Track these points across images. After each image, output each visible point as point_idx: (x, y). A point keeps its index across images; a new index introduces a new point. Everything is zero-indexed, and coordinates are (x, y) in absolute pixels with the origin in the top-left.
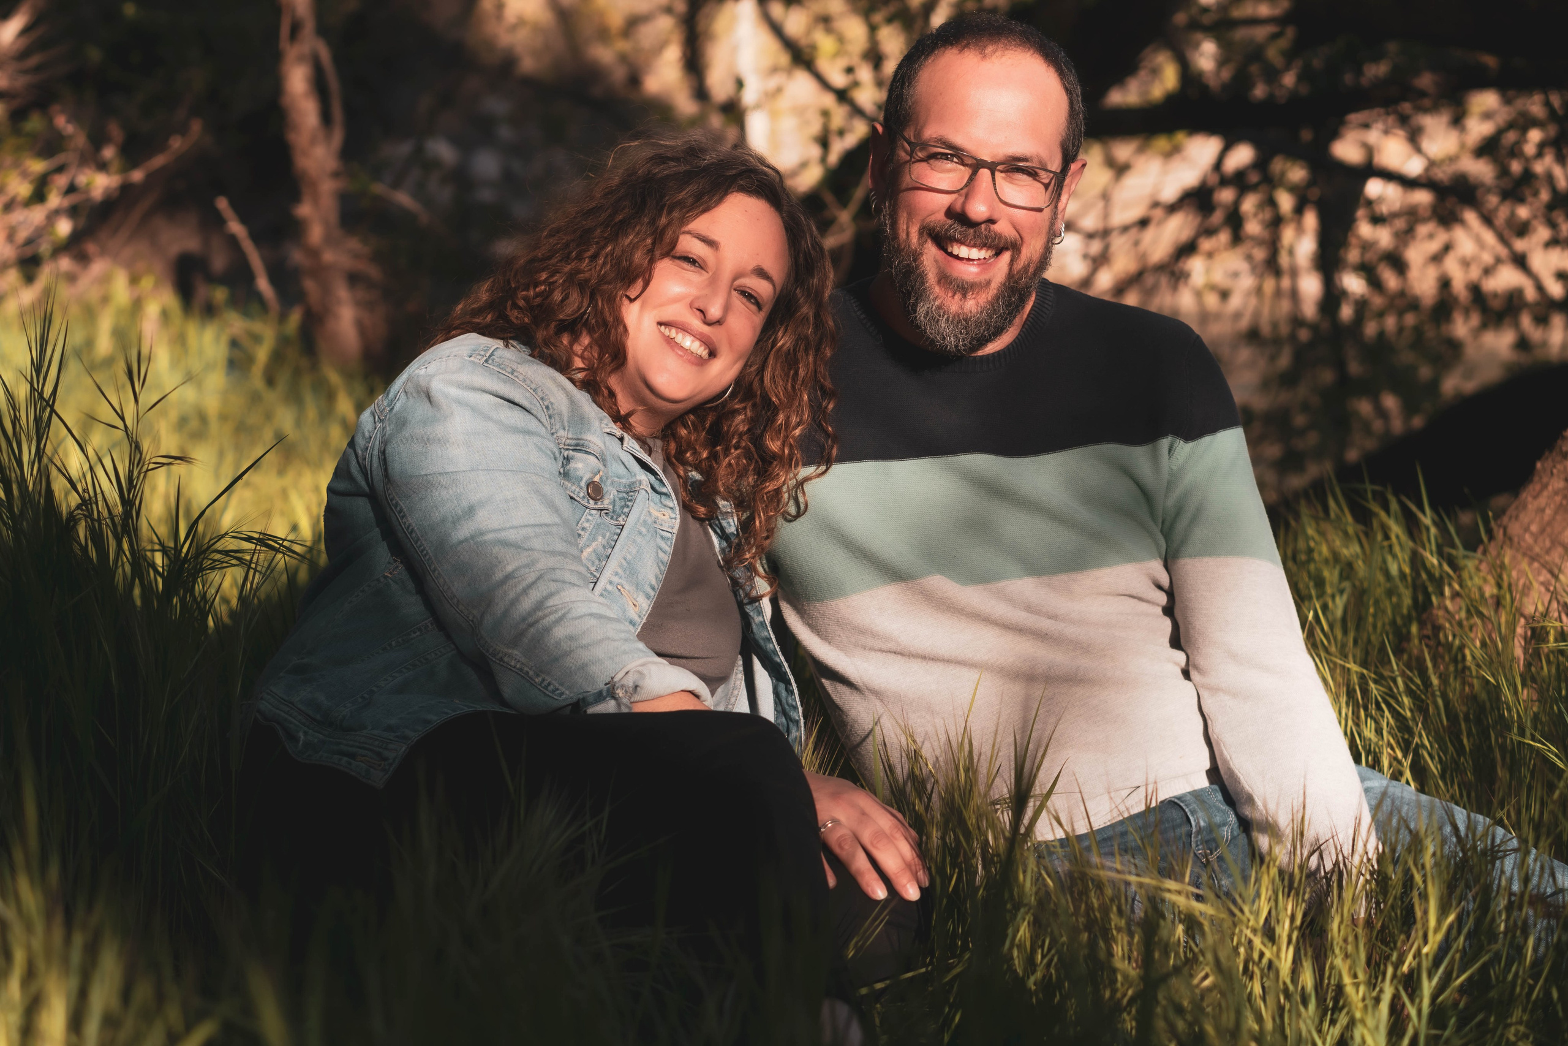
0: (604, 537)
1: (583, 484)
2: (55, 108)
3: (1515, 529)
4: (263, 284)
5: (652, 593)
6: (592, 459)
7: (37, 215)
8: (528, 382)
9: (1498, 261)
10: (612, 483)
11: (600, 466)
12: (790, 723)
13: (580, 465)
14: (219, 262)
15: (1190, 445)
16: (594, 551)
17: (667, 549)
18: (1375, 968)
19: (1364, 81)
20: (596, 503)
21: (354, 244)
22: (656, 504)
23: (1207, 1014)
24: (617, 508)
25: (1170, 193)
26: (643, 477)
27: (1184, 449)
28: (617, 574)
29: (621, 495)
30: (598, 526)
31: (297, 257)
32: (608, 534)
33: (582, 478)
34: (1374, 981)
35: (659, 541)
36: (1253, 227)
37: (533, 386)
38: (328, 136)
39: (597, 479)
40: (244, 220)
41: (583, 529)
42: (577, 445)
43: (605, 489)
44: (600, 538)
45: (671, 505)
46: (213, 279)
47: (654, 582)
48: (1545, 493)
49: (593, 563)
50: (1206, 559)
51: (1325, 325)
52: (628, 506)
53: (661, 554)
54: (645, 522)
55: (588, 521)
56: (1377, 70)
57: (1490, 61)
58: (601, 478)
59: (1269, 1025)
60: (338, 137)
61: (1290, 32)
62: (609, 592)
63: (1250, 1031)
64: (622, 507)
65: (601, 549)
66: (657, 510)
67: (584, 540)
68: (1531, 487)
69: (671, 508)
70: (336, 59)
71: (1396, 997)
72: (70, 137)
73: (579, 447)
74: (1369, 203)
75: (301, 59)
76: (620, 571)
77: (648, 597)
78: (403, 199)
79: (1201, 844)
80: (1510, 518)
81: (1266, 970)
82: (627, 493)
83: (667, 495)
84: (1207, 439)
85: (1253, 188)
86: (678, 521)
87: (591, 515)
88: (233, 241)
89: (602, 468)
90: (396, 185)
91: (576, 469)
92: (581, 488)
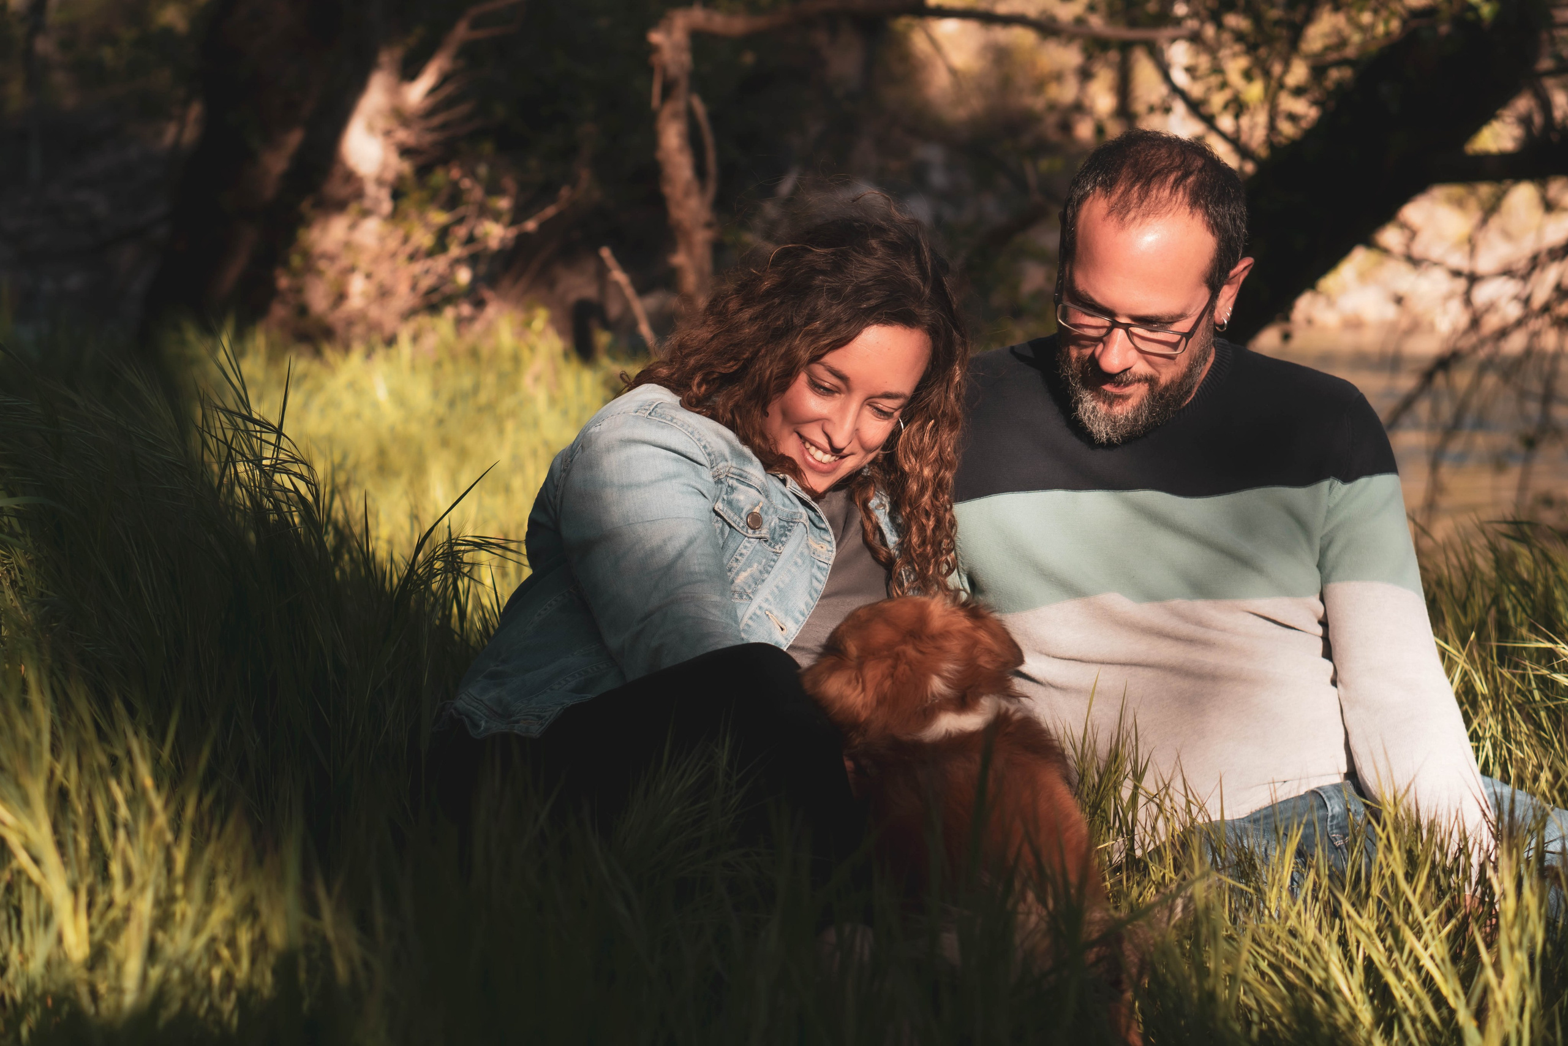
0: (760, 564)
1: (743, 515)
2: (453, 163)
4: (644, 329)
5: (801, 618)
6: (753, 492)
7: (440, 264)
8: (686, 426)
10: (773, 513)
11: (762, 498)
13: (742, 497)
14: (615, 308)
15: (1348, 486)
16: (752, 575)
17: (822, 578)
20: (754, 532)
22: (816, 537)
24: (776, 536)
26: (803, 512)
27: (1341, 489)
28: (767, 600)
29: (782, 523)
30: (755, 552)
31: (676, 303)
32: (764, 561)
33: (742, 509)
35: (815, 570)
37: (690, 429)
38: (702, 189)
39: (757, 510)
41: (741, 555)
42: (738, 478)
43: (765, 518)
44: (755, 565)
45: (828, 539)
47: (803, 607)
49: (750, 586)
50: (1353, 583)
52: (786, 536)
53: (815, 583)
54: (802, 554)
55: (746, 547)
58: (761, 508)
60: (711, 190)
62: (758, 617)
64: (781, 536)
65: (757, 574)
66: (816, 543)
67: (741, 564)
69: (829, 542)
70: (712, 114)
72: (469, 191)
73: (742, 478)
75: (675, 115)
76: (771, 598)
77: (797, 621)
79: (1336, 828)
82: (788, 522)
83: (825, 530)
84: (1363, 481)
86: (834, 553)
87: (749, 542)
88: (620, 289)
89: (764, 500)
91: (738, 501)
92: (742, 519)
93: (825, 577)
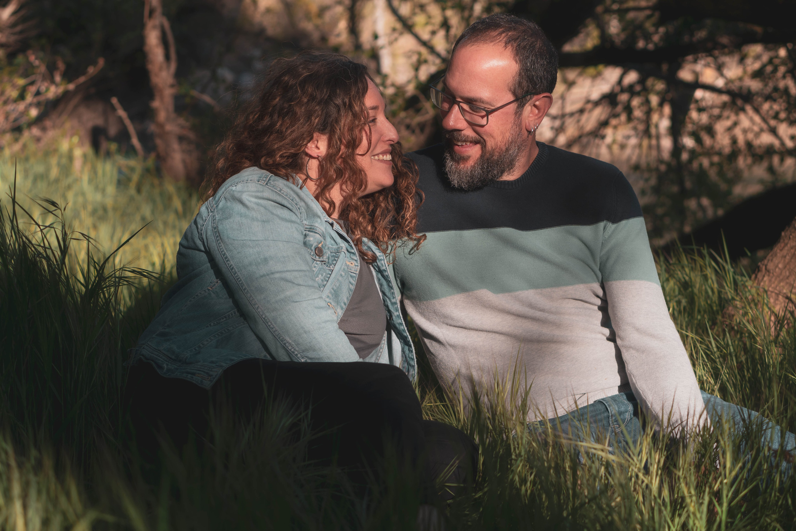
1: (313, 248)
2: (30, 52)
3: (771, 266)
4: (135, 141)
6: (317, 235)
7: (21, 106)
9: (762, 130)
10: (328, 248)
12: (410, 367)
13: (312, 239)
14: (113, 130)
15: (615, 225)
17: (353, 282)
18: (700, 488)
19: (695, 39)
20: (319, 258)
21: (181, 121)
22: (348, 258)
23: (615, 511)
24: (330, 261)
25: (595, 95)
26: (343, 244)
27: (611, 227)
28: (328, 297)
29: (332, 254)
30: (320, 270)
31: (152, 128)
32: (324, 274)
33: (312, 245)
34: (699, 495)
35: (350, 278)
36: (638, 113)
38: (168, 67)
39: (320, 245)
40: (125, 109)
42: (310, 229)
43: (324, 251)
44: (320, 276)
45: (356, 258)
46: (109, 139)
47: (346, 301)
48: (786, 248)
50: (622, 281)
51: (674, 163)
52: (335, 260)
53: (351, 286)
54: (344, 269)
56: (702, 34)
57: (758, 29)
58: (322, 245)
59: (646, 517)
60: (173, 66)
61: (657, 14)
63: (636, 519)
64: (333, 261)
65: (321, 282)
66: (349, 262)
68: (779, 245)
69: (356, 260)
70: (172, 28)
71: (710, 503)
72: (38, 67)
73: (311, 229)
74: (697, 101)
75: (154, 27)
76: (330, 295)
77: (342, 308)
78: (207, 98)
80: (769, 260)
81: (645, 489)
82: (336, 253)
83: (354, 253)
84: (624, 222)
85: (638, 94)
86: (359, 267)
87: (317, 264)
88: (120, 119)
89: (323, 240)
90: (203, 91)
91: (309, 241)
92: (312, 250)
93: (355, 281)
